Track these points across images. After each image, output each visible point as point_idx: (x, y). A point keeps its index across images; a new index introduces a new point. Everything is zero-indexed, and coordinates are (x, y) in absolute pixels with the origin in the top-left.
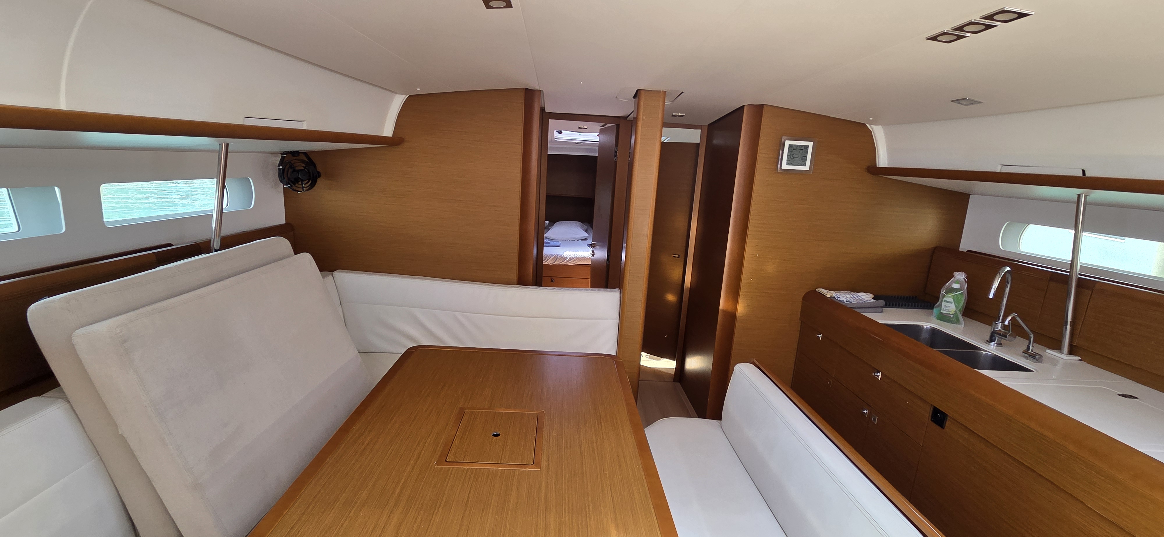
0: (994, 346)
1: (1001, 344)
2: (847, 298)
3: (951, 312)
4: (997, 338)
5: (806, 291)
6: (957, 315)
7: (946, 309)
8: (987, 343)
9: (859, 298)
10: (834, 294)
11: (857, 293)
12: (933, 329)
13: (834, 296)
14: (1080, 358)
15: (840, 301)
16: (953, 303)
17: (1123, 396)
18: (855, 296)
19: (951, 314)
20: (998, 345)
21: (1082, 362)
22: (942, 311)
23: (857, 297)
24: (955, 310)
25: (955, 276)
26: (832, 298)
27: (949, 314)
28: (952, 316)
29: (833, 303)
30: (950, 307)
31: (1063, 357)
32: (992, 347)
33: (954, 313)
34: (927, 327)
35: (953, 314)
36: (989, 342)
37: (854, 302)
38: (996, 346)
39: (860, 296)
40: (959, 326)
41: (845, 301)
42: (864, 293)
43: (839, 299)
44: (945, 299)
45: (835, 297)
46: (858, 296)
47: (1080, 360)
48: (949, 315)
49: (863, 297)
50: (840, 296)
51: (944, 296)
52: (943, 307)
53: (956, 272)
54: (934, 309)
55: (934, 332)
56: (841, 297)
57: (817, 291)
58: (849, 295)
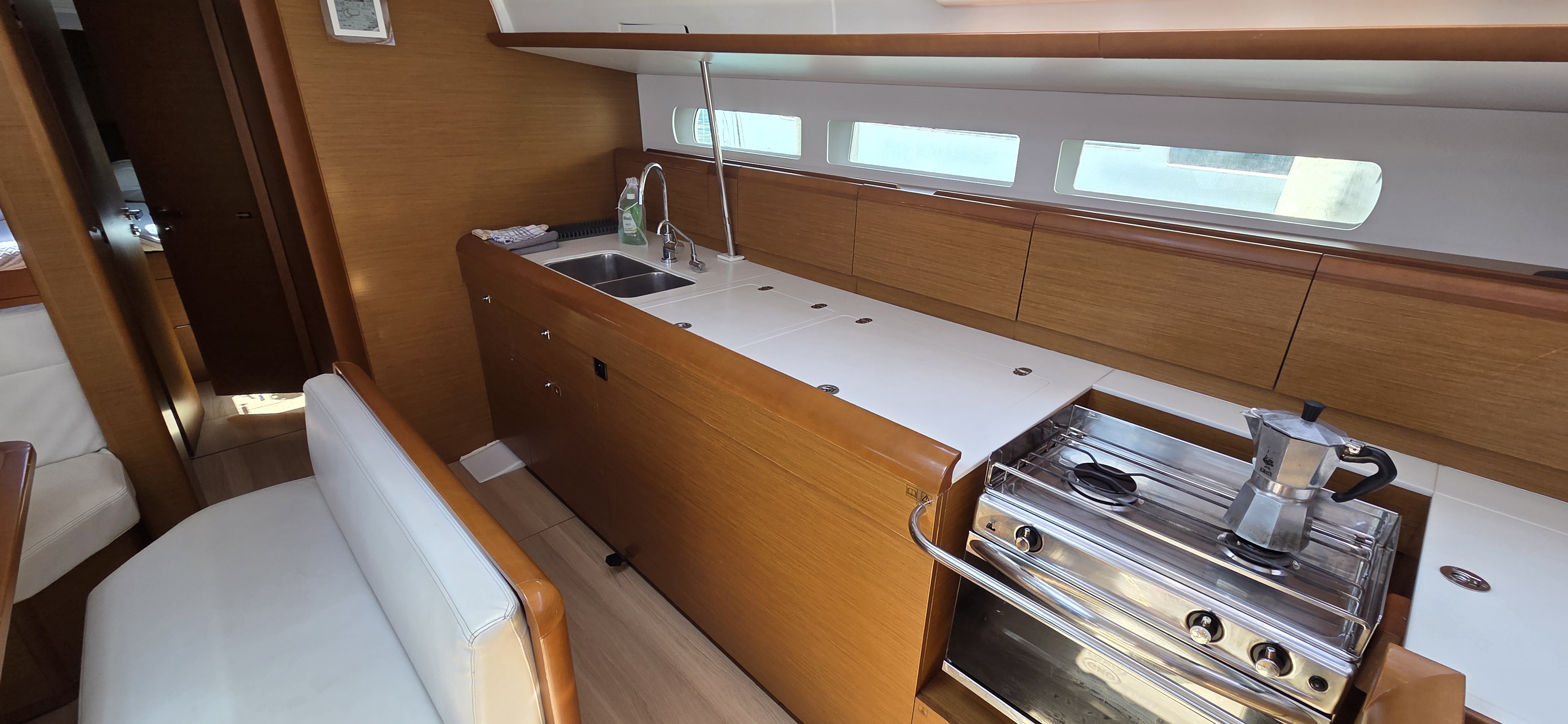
0: (669, 263)
1: (675, 258)
2: (506, 237)
3: (633, 231)
4: (670, 253)
5: (458, 237)
6: (640, 234)
7: (628, 229)
8: (663, 261)
9: (526, 234)
10: (493, 234)
11: (524, 227)
12: (615, 256)
13: (492, 236)
14: (744, 257)
15: (499, 242)
16: (632, 219)
17: (763, 289)
18: (521, 232)
19: (634, 234)
20: (673, 261)
21: (746, 260)
22: (625, 232)
23: (524, 232)
24: (636, 227)
25: (628, 184)
26: (490, 241)
27: (632, 233)
28: (635, 235)
29: (491, 246)
30: (630, 224)
31: (731, 259)
32: (668, 264)
33: (636, 231)
34: (608, 256)
35: (635, 233)
36: (664, 260)
37: (517, 241)
38: (672, 262)
39: (528, 231)
40: (643, 246)
41: (505, 241)
42: (534, 226)
43: (498, 240)
44: (624, 215)
45: (493, 238)
46: (526, 231)
47: (744, 259)
48: (632, 235)
49: (532, 231)
50: (498, 235)
51: (622, 213)
52: (625, 226)
53: (628, 179)
54: (619, 231)
55: (617, 259)
56: (499, 237)
57: (473, 234)
58: (514, 231)
